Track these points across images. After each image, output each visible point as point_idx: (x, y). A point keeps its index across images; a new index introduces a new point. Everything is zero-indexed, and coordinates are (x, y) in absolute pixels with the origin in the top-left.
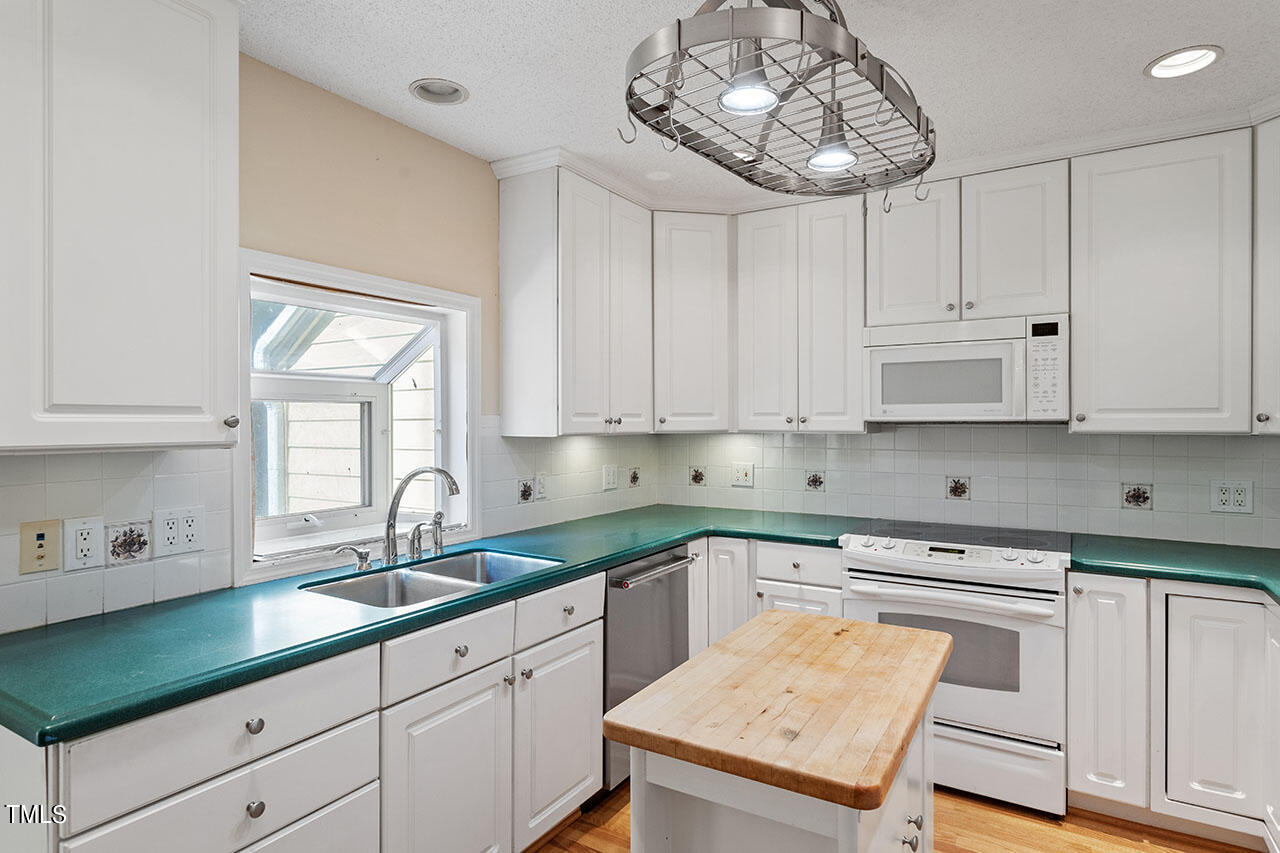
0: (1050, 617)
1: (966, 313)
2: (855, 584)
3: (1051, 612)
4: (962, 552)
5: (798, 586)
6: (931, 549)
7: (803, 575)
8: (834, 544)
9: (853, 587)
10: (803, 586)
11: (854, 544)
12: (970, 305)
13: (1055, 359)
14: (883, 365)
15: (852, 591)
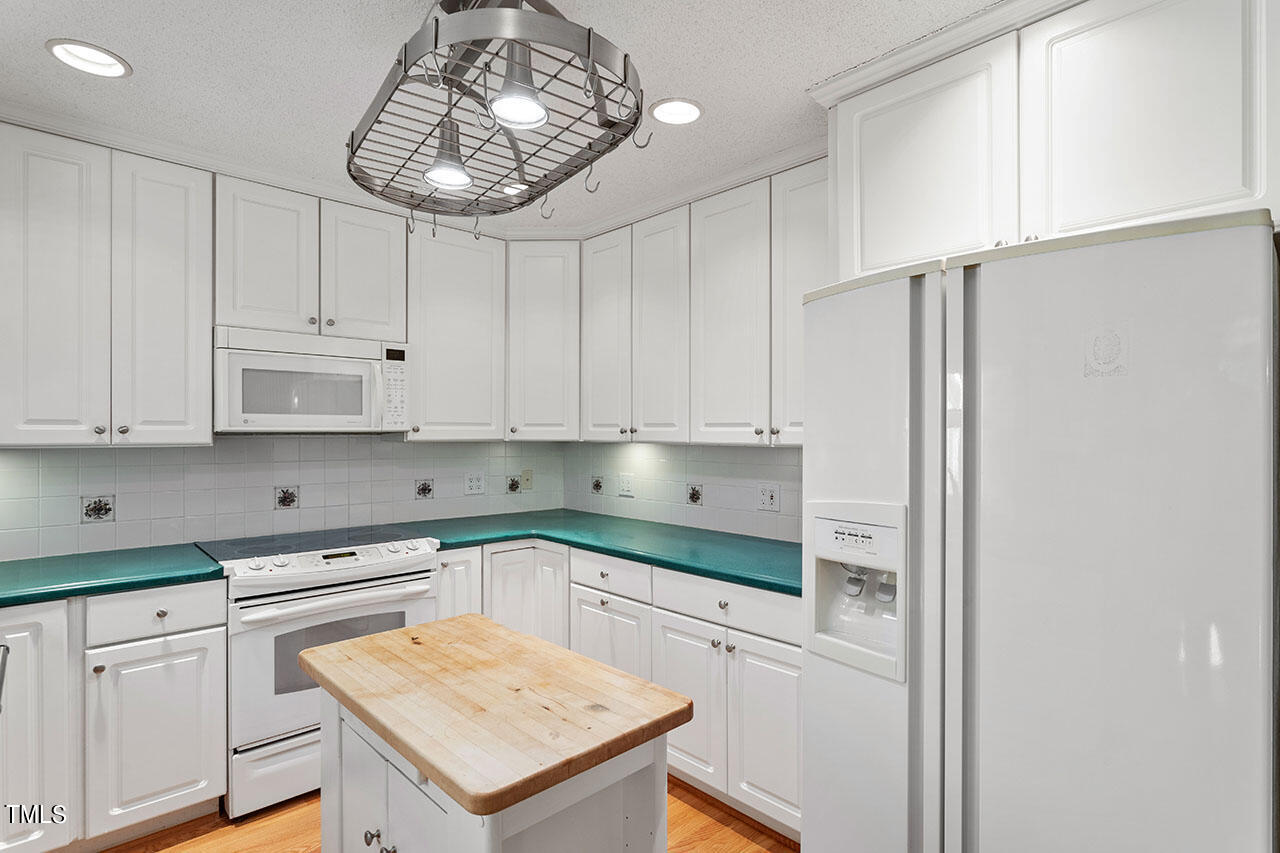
0: (426, 591)
1: (325, 329)
2: (247, 614)
3: (427, 587)
4: (353, 554)
5: (162, 639)
6: (325, 557)
7: (169, 624)
8: (218, 575)
9: (243, 619)
10: (169, 638)
11: (240, 569)
12: (331, 323)
13: (402, 381)
14: (243, 370)
15: (243, 623)
